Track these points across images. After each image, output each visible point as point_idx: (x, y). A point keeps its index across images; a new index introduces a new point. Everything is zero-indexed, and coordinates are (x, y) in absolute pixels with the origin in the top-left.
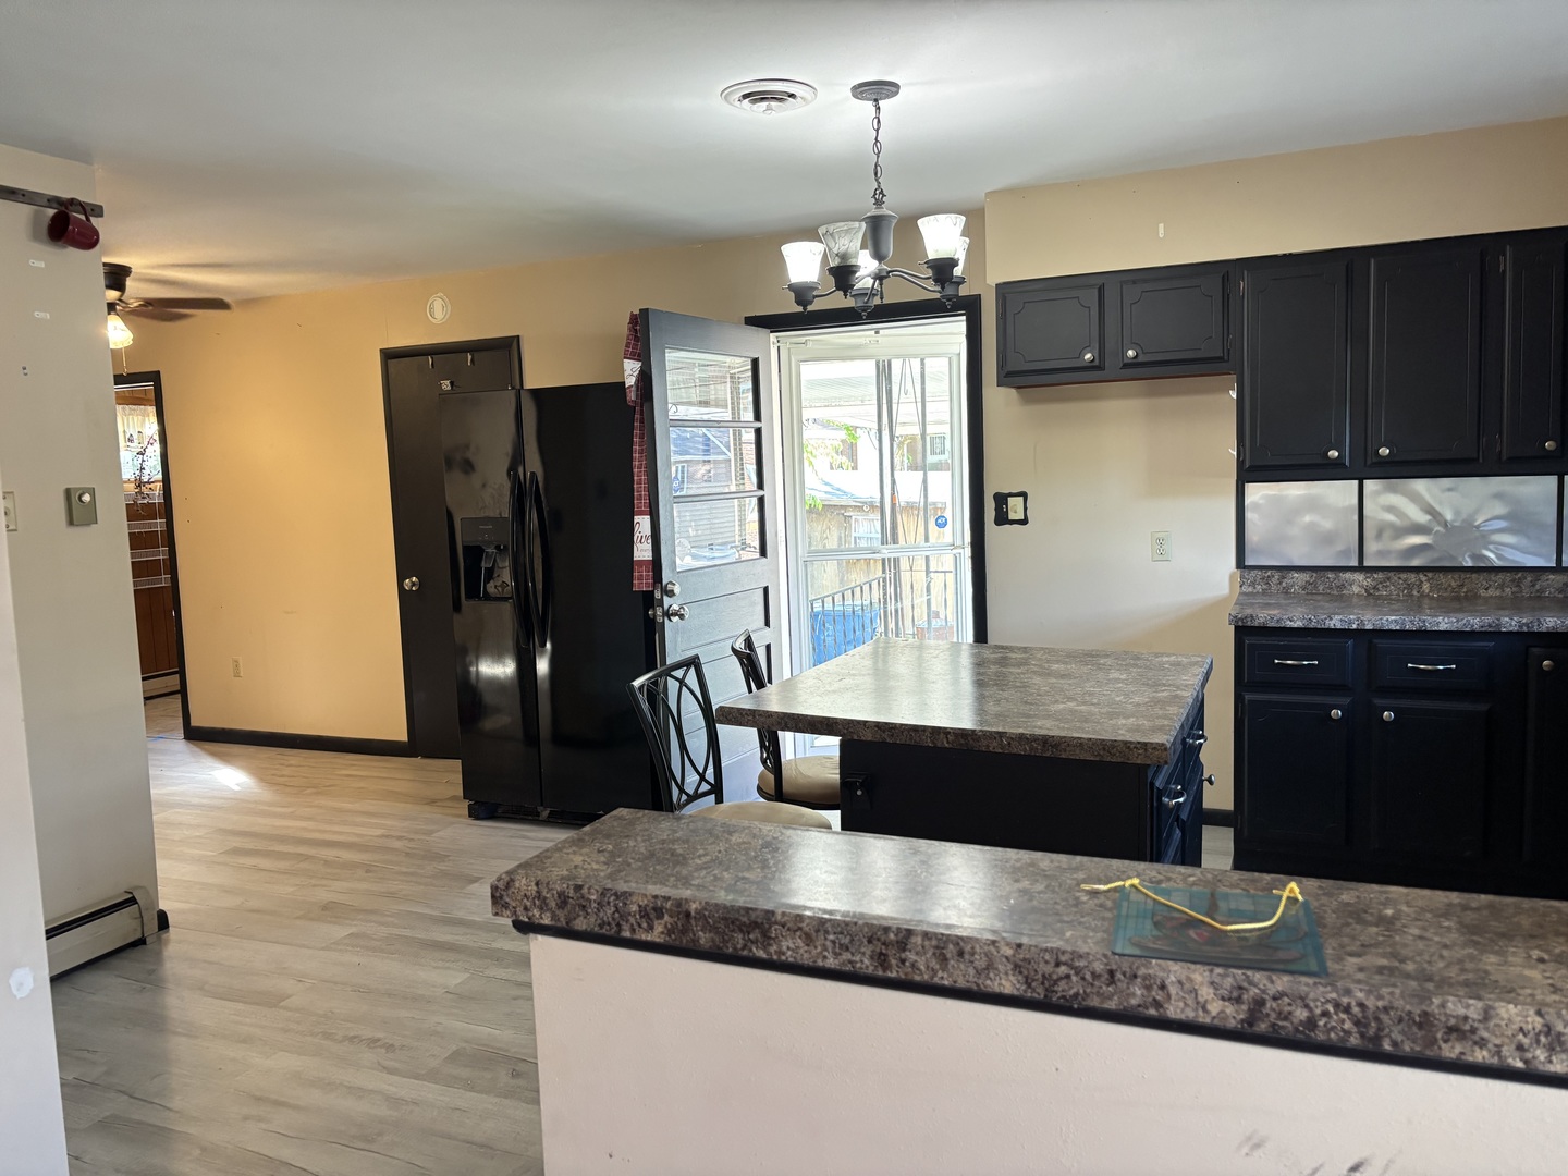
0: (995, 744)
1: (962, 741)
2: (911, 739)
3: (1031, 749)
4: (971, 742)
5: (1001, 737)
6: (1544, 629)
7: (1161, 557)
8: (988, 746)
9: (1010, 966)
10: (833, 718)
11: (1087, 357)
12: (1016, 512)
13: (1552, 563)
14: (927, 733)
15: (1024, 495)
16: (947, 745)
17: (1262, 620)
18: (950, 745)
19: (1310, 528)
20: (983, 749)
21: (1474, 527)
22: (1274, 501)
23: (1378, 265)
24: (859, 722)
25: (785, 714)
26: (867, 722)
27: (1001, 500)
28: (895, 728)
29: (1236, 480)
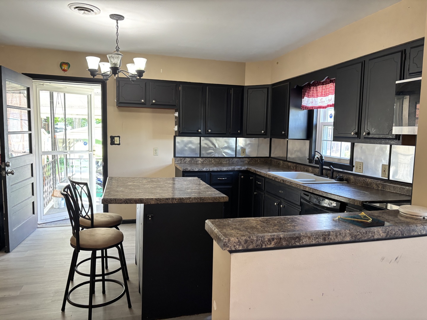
1: (180, 201)
2: (166, 202)
3: (197, 201)
4: (182, 201)
5: (190, 199)
7: (156, 154)
8: (187, 202)
9: (349, 234)
10: (142, 199)
11: (142, 101)
12: (117, 141)
13: (235, 156)
14: (170, 200)
15: (119, 137)
16: (176, 202)
17: (189, 169)
18: (177, 202)
19: (190, 148)
20: (185, 202)
21: (221, 148)
22: (182, 141)
23: (208, 88)
24: (150, 199)
25: (126, 199)
26: (153, 198)
27: (112, 138)
28: (161, 199)
29: (174, 136)
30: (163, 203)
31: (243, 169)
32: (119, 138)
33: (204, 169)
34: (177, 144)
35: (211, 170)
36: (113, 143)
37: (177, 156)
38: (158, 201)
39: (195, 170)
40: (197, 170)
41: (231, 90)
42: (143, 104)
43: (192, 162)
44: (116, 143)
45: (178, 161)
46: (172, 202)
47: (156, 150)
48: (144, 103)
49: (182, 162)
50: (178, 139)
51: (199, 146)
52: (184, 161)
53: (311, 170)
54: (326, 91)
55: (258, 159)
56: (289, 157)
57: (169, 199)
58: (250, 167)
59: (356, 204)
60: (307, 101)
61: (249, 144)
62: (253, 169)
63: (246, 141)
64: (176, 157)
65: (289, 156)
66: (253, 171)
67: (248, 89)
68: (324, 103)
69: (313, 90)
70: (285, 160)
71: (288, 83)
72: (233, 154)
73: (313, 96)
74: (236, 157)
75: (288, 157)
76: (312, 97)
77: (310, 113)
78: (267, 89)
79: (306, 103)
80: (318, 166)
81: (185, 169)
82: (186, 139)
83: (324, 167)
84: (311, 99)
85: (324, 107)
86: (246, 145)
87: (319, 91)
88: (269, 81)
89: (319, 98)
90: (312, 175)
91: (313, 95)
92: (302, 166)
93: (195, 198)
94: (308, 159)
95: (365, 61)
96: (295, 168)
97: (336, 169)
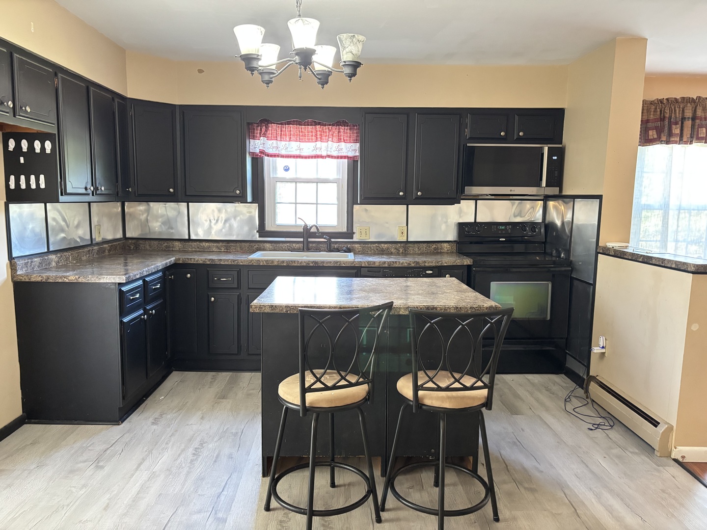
6: (171, 264)
17: (132, 277)
19: (32, 231)
22: (20, 215)
34: (12, 224)
37: (15, 254)
41: (115, 102)
48: (12, 110)
51: (45, 225)
64: (13, 258)
65: (195, 231)
68: (301, 151)
69: (276, 130)
70: (187, 240)
72: (88, 238)
74: (92, 243)
76: (274, 140)
79: (266, 147)
81: (128, 279)
84: (274, 143)
85: (303, 157)
89: (294, 144)
90: (290, 252)
91: (275, 137)
92: (246, 244)
94: (257, 232)
97: (333, 240)
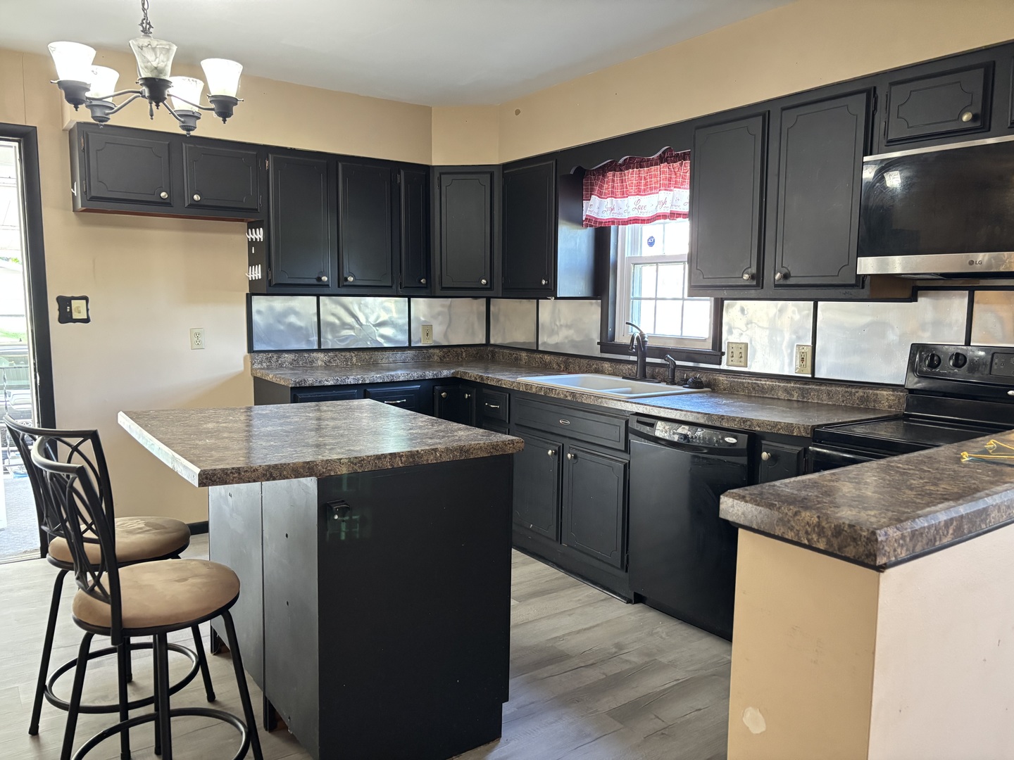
0: (432, 458)
1: (411, 460)
2: (376, 466)
3: (453, 457)
4: (417, 459)
5: (436, 452)
6: (442, 376)
7: (198, 347)
8: (428, 460)
10: (312, 462)
11: (163, 194)
12: (79, 312)
13: (407, 345)
14: (388, 459)
15: (86, 299)
16: (401, 465)
17: (311, 382)
18: (403, 465)
19: (291, 325)
20: (425, 462)
21: (374, 326)
22: (271, 309)
23: (343, 166)
24: (334, 461)
25: (269, 466)
26: (341, 459)
27: (64, 302)
28: (364, 460)
29: (247, 294)
30: (370, 469)
31: (445, 374)
32: (84, 301)
33: (351, 381)
34: (255, 317)
35: (367, 382)
36: (66, 317)
37: (256, 348)
38: (356, 464)
39: (327, 383)
40: (331, 383)
41: (400, 174)
42: (164, 203)
43: (301, 363)
44: (75, 316)
45: (261, 363)
46: (392, 465)
47: (197, 335)
48: (168, 201)
49: (274, 364)
50: (260, 303)
51: (316, 319)
52: (277, 361)
53: (610, 369)
54: (650, 181)
55: (463, 350)
56: (544, 343)
57: (384, 456)
58: (461, 369)
59: (795, 434)
60: (598, 207)
61: (439, 314)
62: (473, 373)
63: (430, 306)
64: (254, 352)
65: (543, 338)
66: (473, 379)
67: (441, 174)
68: (643, 210)
69: (613, 181)
70: (534, 350)
71: (551, 162)
72: (402, 339)
73: (613, 195)
74: (410, 348)
75: (540, 343)
76: (612, 197)
77: (602, 236)
78: (489, 176)
79: (596, 210)
80: (634, 358)
81: (298, 382)
82: (279, 303)
83: (648, 360)
84: (608, 202)
85: (644, 220)
86: (434, 317)
87: (632, 183)
88: (494, 155)
89: (632, 200)
90: (620, 379)
91: (612, 192)
92: (584, 362)
93: (447, 449)
94: (598, 343)
95: (769, 111)
96: (563, 367)
97: (678, 363)
